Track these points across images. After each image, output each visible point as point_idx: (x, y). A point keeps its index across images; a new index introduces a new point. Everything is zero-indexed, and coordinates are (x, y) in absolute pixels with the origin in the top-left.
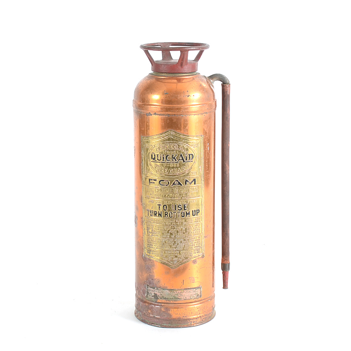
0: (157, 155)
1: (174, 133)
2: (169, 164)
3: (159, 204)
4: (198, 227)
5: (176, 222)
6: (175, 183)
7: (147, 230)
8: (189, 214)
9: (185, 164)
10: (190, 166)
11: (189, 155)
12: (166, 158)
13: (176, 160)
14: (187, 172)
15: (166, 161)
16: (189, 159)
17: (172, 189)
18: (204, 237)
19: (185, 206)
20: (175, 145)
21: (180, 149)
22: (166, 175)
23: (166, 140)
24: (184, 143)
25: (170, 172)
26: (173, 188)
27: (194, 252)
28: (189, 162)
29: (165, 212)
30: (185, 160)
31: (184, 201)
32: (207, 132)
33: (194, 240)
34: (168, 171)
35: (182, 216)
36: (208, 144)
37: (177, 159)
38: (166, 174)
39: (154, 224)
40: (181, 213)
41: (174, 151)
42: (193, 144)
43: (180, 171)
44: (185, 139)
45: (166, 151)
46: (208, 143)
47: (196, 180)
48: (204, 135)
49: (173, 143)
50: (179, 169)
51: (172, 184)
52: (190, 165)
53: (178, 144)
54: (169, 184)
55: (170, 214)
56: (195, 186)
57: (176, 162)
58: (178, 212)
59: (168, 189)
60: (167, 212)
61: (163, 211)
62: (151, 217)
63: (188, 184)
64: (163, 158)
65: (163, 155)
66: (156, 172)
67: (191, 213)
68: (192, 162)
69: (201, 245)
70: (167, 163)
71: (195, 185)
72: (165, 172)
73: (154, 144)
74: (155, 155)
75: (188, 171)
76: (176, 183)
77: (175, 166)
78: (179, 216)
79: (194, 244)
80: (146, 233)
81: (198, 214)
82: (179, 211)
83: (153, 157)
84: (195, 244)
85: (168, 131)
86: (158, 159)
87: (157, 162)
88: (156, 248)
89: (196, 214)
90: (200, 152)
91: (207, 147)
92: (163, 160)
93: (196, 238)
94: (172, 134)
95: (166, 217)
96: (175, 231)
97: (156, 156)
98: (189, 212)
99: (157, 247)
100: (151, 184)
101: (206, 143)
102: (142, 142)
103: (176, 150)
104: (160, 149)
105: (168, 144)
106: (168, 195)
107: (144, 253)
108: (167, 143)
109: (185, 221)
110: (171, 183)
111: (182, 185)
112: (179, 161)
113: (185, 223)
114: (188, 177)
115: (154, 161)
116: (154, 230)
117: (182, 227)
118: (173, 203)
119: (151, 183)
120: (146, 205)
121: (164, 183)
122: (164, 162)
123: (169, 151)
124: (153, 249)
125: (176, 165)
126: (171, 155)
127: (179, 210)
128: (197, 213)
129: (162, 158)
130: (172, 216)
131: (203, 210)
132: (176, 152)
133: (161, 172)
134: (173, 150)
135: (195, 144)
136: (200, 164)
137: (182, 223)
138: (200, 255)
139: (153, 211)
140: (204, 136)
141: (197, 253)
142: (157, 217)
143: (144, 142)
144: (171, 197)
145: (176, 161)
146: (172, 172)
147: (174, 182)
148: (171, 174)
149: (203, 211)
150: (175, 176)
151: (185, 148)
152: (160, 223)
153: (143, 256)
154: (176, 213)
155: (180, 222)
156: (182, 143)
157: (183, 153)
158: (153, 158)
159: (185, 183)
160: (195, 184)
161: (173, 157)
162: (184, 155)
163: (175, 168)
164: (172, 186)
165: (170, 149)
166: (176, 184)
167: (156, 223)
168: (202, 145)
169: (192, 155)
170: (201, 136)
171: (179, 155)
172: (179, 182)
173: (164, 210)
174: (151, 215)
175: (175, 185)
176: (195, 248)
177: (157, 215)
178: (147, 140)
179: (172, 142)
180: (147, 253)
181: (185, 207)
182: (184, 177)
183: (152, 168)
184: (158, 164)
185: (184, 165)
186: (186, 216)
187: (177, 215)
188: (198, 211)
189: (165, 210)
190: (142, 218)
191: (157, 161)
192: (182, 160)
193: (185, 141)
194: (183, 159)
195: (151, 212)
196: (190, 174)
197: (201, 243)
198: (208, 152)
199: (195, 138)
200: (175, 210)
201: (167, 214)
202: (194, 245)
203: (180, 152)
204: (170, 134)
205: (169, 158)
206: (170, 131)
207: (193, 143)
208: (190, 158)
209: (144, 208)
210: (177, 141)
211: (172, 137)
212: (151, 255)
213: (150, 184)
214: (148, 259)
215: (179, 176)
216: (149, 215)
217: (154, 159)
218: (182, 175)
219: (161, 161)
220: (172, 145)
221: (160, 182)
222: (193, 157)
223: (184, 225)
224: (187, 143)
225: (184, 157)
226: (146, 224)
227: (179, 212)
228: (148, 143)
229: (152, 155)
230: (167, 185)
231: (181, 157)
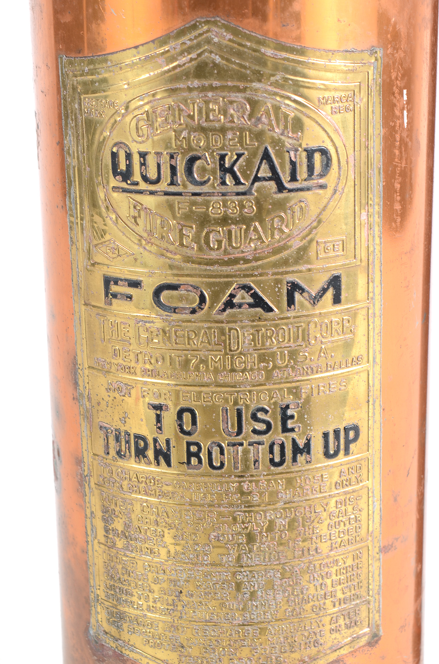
0: (143, 155)
1: (229, 36)
2: (202, 204)
3: (157, 402)
4: (350, 508)
5: (242, 493)
6: (235, 301)
7: (105, 520)
8: (309, 452)
9: (287, 200)
10: (314, 211)
11: (310, 153)
12: (189, 171)
13: (238, 182)
14: (296, 244)
15: (185, 186)
16: (305, 175)
17: (222, 332)
18: (381, 551)
19: (289, 412)
20: (231, 102)
21: (259, 120)
22: (188, 259)
23: (187, 75)
24: (282, 87)
25: (207, 243)
26: (226, 326)
27: (333, 626)
28: (308, 189)
29: (189, 444)
30: (285, 178)
31: (280, 390)
32: (402, 29)
33: (333, 570)
34: (196, 239)
35: (272, 461)
36: (405, 98)
37: (246, 177)
38: (189, 253)
39: (134, 496)
40: (266, 446)
41: (230, 135)
42: (327, 94)
43: (260, 238)
44: (286, 70)
45: (184, 134)
46: (405, 92)
47: (344, 280)
48: (385, 48)
49: (223, 88)
50: (256, 230)
51: (220, 305)
52: (312, 207)
53: (248, 94)
54: (206, 307)
55: (210, 454)
56: (337, 312)
57: (238, 194)
58: (251, 444)
59: (200, 329)
60: (198, 445)
61: (176, 435)
62: (121, 463)
63: (302, 306)
64: (173, 169)
65: (172, 157)
66: (140, 245)
67: (317, 446)
68: (321, 191)
69: (364, 589)
70: (194, 194)
71: (338, 308)
72: (182, 244)
73: (123, 98)
74: (129, 156)
75: (304, 238)
76: (243, 298)
77: (233, 211)
78: (256, 461)
79: (330, 589)
80: (101, 533)
81: (352, 446)
82: (256, 438)
83: (123, 166)
84: (339, 588)
85: (194, 27)
86: (145, 178)
87: (140, 192)
88: (149, 609)
89: (342, 447)
90: (363, 140)
91: (397, 113)
92: (172, 183)
93: (341, 563)
94: (216, 40)
95: (195, 467)
96: (240, 533)
97: (136, 159)
98: (309, 441)
99: (151, 604)
100: (114, 301)
101: (396, 91)
102: (65, 88)
103: (242, 130)
104: (157, 125)
105: (195, 94)
106: (202, 361)
107: (93, 621)
108: (190, 90)
109: (290, 482)
110: (215, 297)
111: (270, 310)
112: (256, 184)
113: (287, 495)
114: (303, 268)
115: (124, 185)
116: (136, 523)
117: (270, 515)
118: (226, 400)
119: (115, 296)
120: (94, 402)
121: (181, 298)
122: (180, 194)
123: (202, 136)
124: (131, 610)
125: (242, 207)
126: (212, 156)
127: (255, 431)
128: (348, 442)
129: (166, 172)
130: (222, 465)
131: (377, 425)
132: (241, 138)
133: (164, 245)
134: (223, 130)
135: (337, 94)
136: (363, 201)
137: (274, 494)
138: (358, 638)
139: (128, 434)
140: (386, 55)
141: (344, 631)
142: (150, 463)
143: (74, 89)
144: (216, 371)
145: (241, 188)
146: (220, 242)
147: (232, 296)
148: (214, 255)
149: (377, 433)
150: (236, 261)
151: (286, 116)
152: (163, 495)
153: (92, 632)
154: (240, 448)
155: (261, 494)
156: (270, 88)
157: (277, 142)
158: (121, 174)
159: (285, 298)
160: (337, 300)
161: (222, 166)
162: (279, 154)
163: (236, 223)
164: (220, 317)
165: (205, 124)
166: (240, 306)
167: (146, 494)
168: (376, 100)
169: (324, 152)
170: (373, 52)
171: (254, 154)
172: (255, 296)
173: (183, 431)
174: (119, 453)
175: (234, 310)
176: (336, 609)
177: (150, 453)
178: (90, 78)
179: (216, 83)
180: (106, 626)
181: (285, 418)
182: (284, 269)
183: (116, 223)
184: (149, 201)
185: (281, 205)
186: (294, 460)
187: (246, 460)
188: (352, 434)
189: (189, 434)
190: (79, 461)
191: (143, 186)
192: (270, 179)
193: (286, 80)
194: (275, 177)
195: (117, 439)
196: (312, 253)
197: (365, 583)
198: (405, 135)
199: (339, 63)
200: (240, 431)
201: (197, 455)
202: (333, 595)
203: (259, 136)
204: (209, 41)
205: (203, 170)
206: (207, 22)
207: (327, 89)
208: (311, 168)
209: (88, 417)
210: (243, 77)
211: (218, 59)
212: (125, 636)
213: (111, 304)
214: (111, 653)
215: (254, 264)
216: (113, 452)
217: (126, 175)
218: (273, 259)
219: (163, 186)
220: (216, 102)
221: (157, 293)
222: (327, 164)
223: (280, 505)
224: (297, 88)
225: (282, 165)
226: (96, 492)
227: (259, 443)
228: (94, 92)
229: (114, 156)
230: (193, 312)
231: (265, 166)
